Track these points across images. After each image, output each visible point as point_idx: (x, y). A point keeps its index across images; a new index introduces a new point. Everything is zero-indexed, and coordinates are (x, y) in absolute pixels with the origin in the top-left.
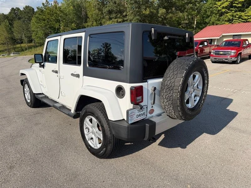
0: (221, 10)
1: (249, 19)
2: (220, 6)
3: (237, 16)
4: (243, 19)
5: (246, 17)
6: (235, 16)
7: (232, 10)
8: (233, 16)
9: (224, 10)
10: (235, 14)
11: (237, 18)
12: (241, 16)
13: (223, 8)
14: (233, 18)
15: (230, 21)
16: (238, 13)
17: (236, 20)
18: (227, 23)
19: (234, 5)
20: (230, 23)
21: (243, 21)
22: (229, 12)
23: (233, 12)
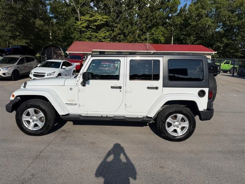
0: (81, 29)
1: (102, 39)
2: (80, 25)
3: (94, 36)
4: (98, 39)
5: (100, 38)
6: (93, 36)
7: (89, 30)
8: (91, 35)
9: (84, 29)
10: (92, 34)
11: (94, 37)
12: (97, 36)
13: (83, 27)
14: (91, 37)
15: (89, 39)
16: (95, 34)
17: (94, 38)
18: (87, 40)
19: (90, 26)
20: (89, 40)
21: (98, 40)
22: (88, 32)
23: (90, 32)
